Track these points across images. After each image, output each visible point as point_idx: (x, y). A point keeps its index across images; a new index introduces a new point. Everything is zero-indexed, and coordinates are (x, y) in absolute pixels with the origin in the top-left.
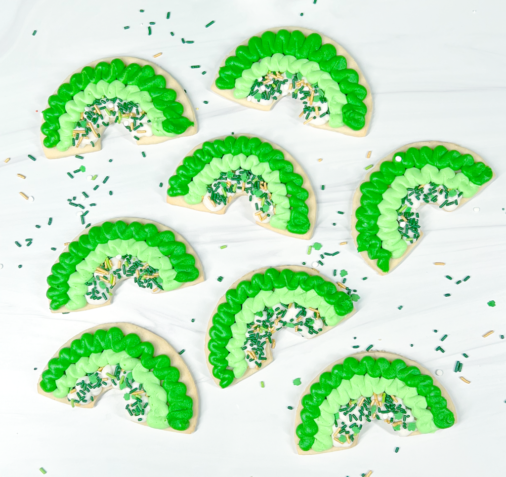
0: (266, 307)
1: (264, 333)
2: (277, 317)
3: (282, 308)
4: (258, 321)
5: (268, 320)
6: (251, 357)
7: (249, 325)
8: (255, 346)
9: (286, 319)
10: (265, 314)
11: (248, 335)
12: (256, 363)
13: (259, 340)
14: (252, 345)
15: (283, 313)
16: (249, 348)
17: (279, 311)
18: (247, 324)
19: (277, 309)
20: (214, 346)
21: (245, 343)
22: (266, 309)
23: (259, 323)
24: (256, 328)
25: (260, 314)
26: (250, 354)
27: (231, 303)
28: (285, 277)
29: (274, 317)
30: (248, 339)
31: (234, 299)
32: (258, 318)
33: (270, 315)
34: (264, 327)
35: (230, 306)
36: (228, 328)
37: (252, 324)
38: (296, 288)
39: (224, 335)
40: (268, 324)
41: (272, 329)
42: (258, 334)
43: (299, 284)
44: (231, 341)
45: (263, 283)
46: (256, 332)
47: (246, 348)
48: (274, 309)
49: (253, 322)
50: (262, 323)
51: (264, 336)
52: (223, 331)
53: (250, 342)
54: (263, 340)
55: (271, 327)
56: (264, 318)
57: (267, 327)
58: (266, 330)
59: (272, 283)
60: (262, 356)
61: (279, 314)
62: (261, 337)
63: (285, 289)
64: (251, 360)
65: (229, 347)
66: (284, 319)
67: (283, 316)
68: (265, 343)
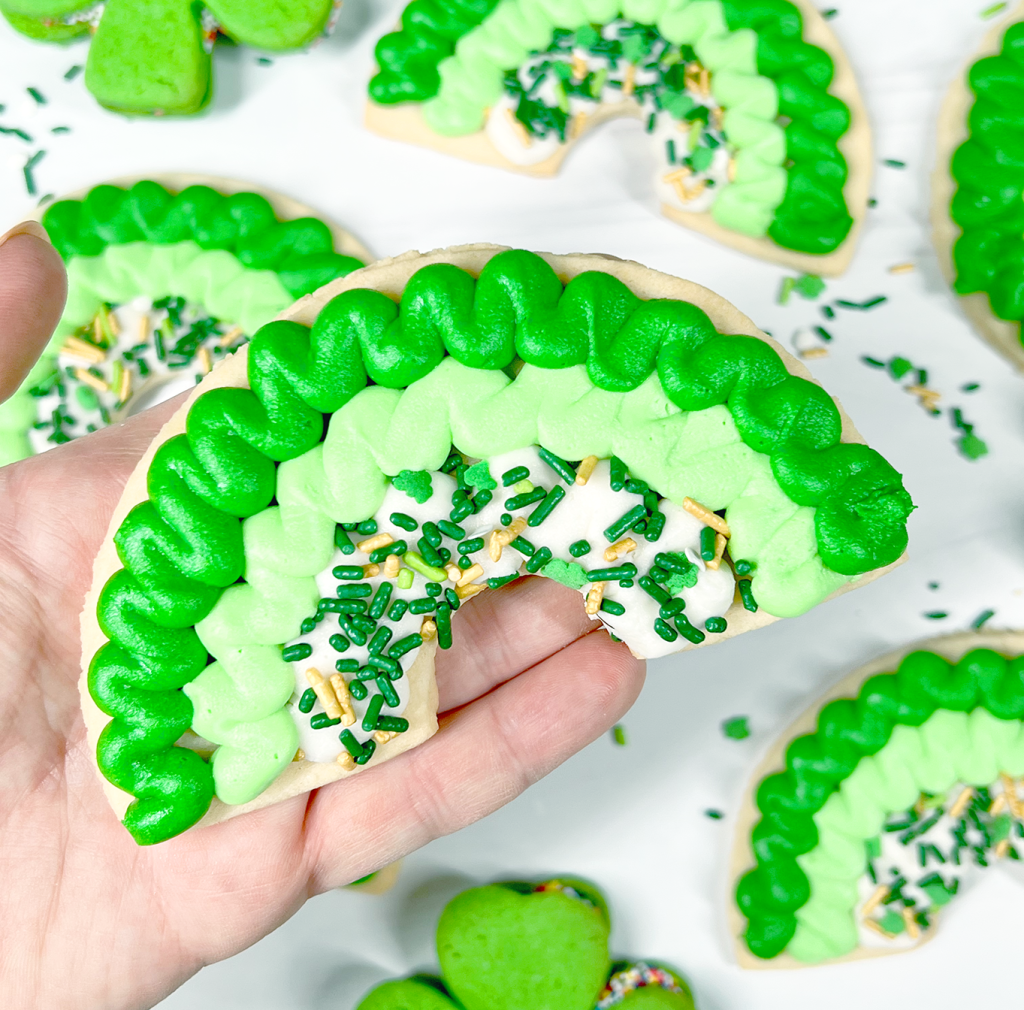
0: (454, 453)
1: (417, 592)
2: (507, 520)
3: (539, 476)
4: (403, 520)
5: (452, 527)
6: (326, 705)
7: (347, 535)
8: (359, 653)
9: (552, 534)
10: (444, 487)
11: (330, 587)
12: (348, 738)
13: (384, 621)
14: (340, 642)
15: (544, 501)
16: (325, 656)
17: (524, 487)
18: (339, 526)
19: (516, 475)
20: (131, 615)
21: (310, 624)
22: (455, 463)
23: (401, 534)
24: (381, 555)
25: (420, 484)
26: (320, 690)
27: (268, 393)
28: (590, 313)
29: (491, 514)
30: (324, 607)
31: (292, 378)
32: (401, 501)
33: (470, 500)
34: (423, 558)
35: (264, 411)
36: (227, 528)
37: (363, 529)
38: (636, 381)
39: (195, 564)
40: (449, 544)
41: (470, 574)
42: (387, 587)
43: (653, 365)
44: (232, 598)
45: (466, 319)
46: (376, 579)
47: (304, 651)
48: (497, 472)
49: (372, 520)
50: (418, 534)
51: (419, 606)
52: (193, 539)
53: (332, 625)
54: (409, 624)
55: (466, 565)
56: (437, 507)
57: (441, 558)
58: (434, 575)
59: (514, 328)
60: (385, 710)
61: (519, 501)
62: (403, 608)
63: (575, 377)
64: (322, 721)
65: (211, 631)
66: (539, 536)
67: (537, 519)
68: (412, 641)
